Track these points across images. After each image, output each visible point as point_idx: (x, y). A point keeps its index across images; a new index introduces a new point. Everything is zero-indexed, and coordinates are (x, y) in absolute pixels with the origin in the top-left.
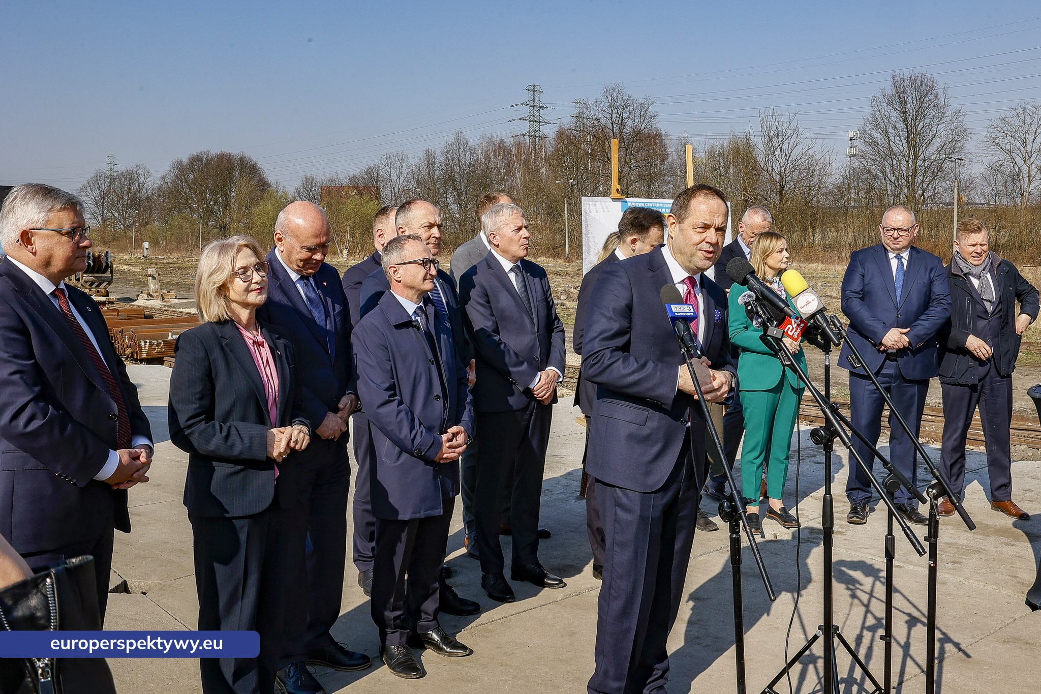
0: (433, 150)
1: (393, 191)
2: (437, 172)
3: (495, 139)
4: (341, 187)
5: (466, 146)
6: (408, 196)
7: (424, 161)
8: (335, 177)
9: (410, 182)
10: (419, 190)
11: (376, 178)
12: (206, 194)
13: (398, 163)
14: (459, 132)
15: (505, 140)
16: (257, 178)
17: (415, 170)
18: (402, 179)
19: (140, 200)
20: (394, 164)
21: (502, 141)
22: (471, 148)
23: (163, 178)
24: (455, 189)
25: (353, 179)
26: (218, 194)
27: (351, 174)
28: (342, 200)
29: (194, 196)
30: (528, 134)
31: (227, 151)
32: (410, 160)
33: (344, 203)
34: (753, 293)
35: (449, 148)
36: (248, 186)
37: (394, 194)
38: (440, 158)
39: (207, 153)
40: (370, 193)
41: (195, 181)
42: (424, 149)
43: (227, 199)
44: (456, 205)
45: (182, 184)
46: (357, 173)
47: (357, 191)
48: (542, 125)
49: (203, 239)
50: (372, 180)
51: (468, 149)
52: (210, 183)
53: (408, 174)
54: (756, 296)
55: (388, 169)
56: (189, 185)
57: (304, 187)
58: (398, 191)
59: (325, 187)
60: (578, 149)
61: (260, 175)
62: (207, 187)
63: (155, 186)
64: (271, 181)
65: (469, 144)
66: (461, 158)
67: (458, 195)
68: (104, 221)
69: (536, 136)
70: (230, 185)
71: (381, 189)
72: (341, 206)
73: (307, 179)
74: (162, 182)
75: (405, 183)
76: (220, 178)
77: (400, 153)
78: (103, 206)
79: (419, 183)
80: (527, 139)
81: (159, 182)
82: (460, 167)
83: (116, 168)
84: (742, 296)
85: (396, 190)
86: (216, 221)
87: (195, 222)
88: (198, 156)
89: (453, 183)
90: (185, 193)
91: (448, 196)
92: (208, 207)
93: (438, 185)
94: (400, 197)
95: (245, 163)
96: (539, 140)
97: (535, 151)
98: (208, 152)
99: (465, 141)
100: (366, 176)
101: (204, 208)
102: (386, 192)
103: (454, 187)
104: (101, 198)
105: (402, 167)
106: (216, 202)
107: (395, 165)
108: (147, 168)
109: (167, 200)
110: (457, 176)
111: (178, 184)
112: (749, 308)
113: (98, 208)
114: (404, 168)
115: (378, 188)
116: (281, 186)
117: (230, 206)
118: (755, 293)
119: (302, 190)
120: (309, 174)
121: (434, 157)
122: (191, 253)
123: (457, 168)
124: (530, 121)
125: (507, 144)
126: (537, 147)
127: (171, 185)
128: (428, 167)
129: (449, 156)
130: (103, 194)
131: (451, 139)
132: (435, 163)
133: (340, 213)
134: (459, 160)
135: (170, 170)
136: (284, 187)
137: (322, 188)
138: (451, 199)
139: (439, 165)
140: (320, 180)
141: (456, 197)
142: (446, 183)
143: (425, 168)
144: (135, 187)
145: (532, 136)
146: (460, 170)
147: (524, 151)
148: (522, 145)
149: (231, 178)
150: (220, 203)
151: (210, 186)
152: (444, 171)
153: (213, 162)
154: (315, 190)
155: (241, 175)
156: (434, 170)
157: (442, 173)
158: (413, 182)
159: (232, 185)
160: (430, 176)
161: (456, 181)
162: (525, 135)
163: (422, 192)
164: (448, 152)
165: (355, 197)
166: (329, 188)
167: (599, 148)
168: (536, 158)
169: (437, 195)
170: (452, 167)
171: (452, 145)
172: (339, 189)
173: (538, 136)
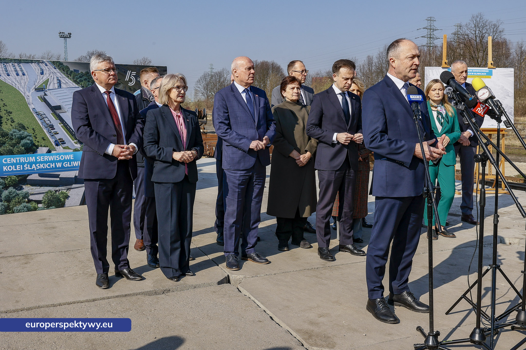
0: (372, 56)
2: (373, 68)
4: (322, 77)
7: (366, 62)
8: (319, 72)
10: (363, 78)
14: (386, 45)
16: (280, 74)
17: (362, 67)
19: (224, 86)
25: (329, 73)
26: (260, 82)
27: (328, 70)
28: (322, 84)
30: (426, 45)
31: (266, 60)
33: (324, 86)
35: (381, 55)
36: (275, 78)
38: (375, 60)
42: (367, 56)
43: (265, 85)
48: (434, 40)
60: (455, 52)
61: (282, 72)
68: (208, 97)
72: (322, 87)
76: (262, 74)
77: (354, 58)
78: (207, 89)
79: (363, 74)
80: (426, 48)
82: (386, 65)
83: (214, 71)
93: (374, 75)
95: (274, 66)
97: (430, 54)
98: (257, 61)
104: (207, 85)
108: (228, 70)
110: (384, 70)
113: (205, 91)
121: (372, 60)
124: (428, 38)
126: (431, 52)
128: (369, 65)
129: (380, 59)
130: (208, 83)
131: (382, 50)
132: (372, 63)
137: (313, 78)
139: (375, 64)
140: (312, 74)
142: (379, 74)
143: (367, 66)
144: (222, 80)
145: (428, 46)
146: (386, 67)
147: (423, 55)
148: (422, 51)
149: (267, 74)
150: (262, 87)
151: (257, 78)
152: (377, 67)
153: (259, 66)
154: (309, 79)
155: (273, 72)
156: (372, 67)
157: (376, 68)
158: (360, 74)
159: (268, 78)
160: (370, 70)
161: (384, 73)
162: (424, 46)
163: (365, 79)
164: (379, 57)
165: (329, 82)
166: (316, 78)
167: (467, 51)
168: (430, 59)
169: (373, 80)
170: (381, 65)
171: (382, 53)
172: (321, 79)
173: (432, 47)
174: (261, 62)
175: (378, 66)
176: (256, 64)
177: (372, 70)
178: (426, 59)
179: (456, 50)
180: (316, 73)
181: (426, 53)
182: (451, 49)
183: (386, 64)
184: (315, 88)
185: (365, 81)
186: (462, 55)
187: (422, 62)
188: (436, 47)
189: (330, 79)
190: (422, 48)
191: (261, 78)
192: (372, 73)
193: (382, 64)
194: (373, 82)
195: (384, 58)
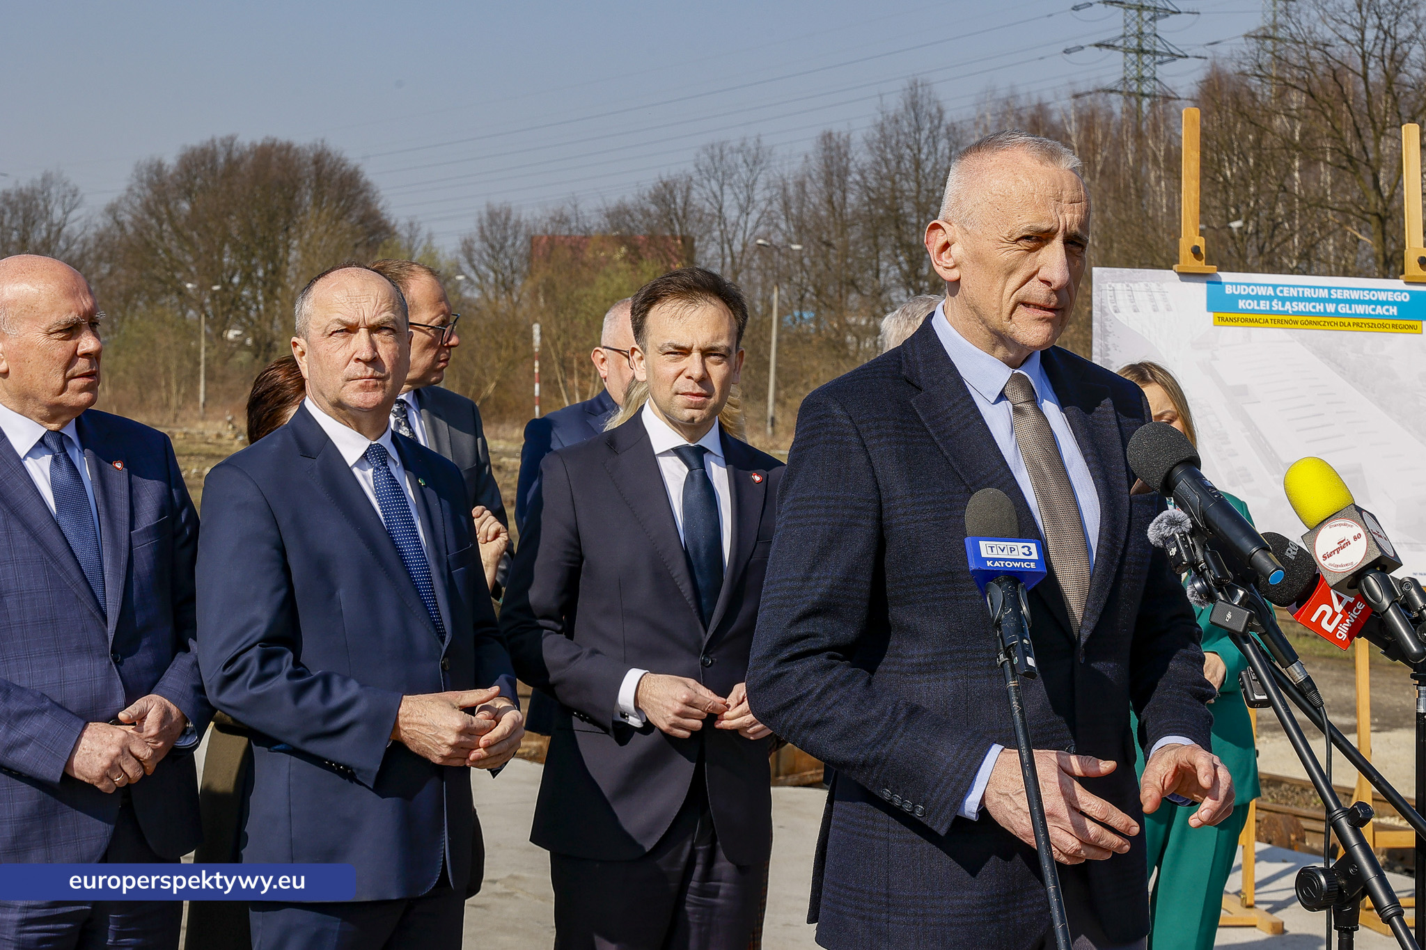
0: (844, 135)
1: (727, 251)
2: (851, 198)
3: (1023, 102)
4: (585, 237)
5: (936, 122)
6: (770, 265)
7: (816, 165)
8: (568, 210)
9: (777, 226)
10: (800, 246)
11: (680, 213)
12: (221, 254)
13: (743, 170)
14: (919, 83)
15: (1051, 107)
16: (356, 214)
17: (792, 191)
18: (755, 215)
20: (732, 175)
21: (1041, 108)
22: (952, 130)
23: (112, 210)
24: (902, 246)
25: (618, 215)
26: (253, 255)
27: (613, 201)
28: (585, 274)
29: (189, 258)
30: (1119, 89)
32: (778, 163)
33: (590, 283)
34: (1182, 513)
35: (889, 130)
36: (332, 234)
37: (729, 260)
38: (861, 157)
39: (229, 142)
40: (665, 255)
41: (194, 220)
43: (275, 272)
44: (903, 291)
45: (161, 225)
46: (630, 199)
47: (630, 247)
49: (210, 378)
50: (671, 220)
51: (943, 130)
52: (234, 228)
53: (770, 202)
54: (1192, 523)
55: (716, 188)
56: (177, 231)
57: (483, 238)
58: (743, 252)
59: (541, 237)
60: (1261, 132)
61: (367, 203)
62: (226, 237)
63: (91, 232)
64: (397, 221)
65: (949, 117)
66: (923, 157)
67: (910, 261)
69: (1143, 95)
70: (287, 229)
71: (696, 244)
73: (493, 216)
74: (109, 221)
75: (761, 229)
76: (259, 210)
77: (751, 144)
79: (801, 228)
80: (1117, 105)
81: (102, 222)
82: (919, 184)
84: (1156, 520)
85: (737, 247)
86: (245, 330)
87: (190, 332)
88: (204, 152)
89: (897, 227)
90: (168, 251)
91: (884, 265)
92: (225, 289)
93: (855, 234)
94: (749, 268)
95: (326, 169)
96: (1153, 105)
97: (1139, 135)
98: (232, 139)
99: (934, 111)
100: (653, 209)
101: (214, 295)
102: (709, 253)
103: (899, 238)
105: (755, 181)
106: (248, 278)
107: (736, 177)
108: (71, 184)
109: (121, 272)
110: (908, 207)
111: (149, 228)
112: (1173, 552)
114: (761, 184)
115: (688, 241)
116: (423, 234)
117: (283, 287)
118: (1190, 516)
119: (478, 245)
120: (498, 201)
121: (846, 154)
122: (176, 416)
123: (908, 186)
124: (1126, 51)
125: (1056, 118)
126: (1144, 127)
127: (130, 230)
128: (828, 183)
129: (888, 150)
131: (895, 103)
132: (847, 171)
133: (577, 312)
134: (918, 164)
135: (130, 190)
136: (430, 237)
137: (533, 241)
138: (892, 273)
139: (858, 179)
140: (529, 218)
141: (905, 267)
142: (877, 228)
143: (821, 184)
145: (1130, 94)
146: (919, 192)
147: (1105, 136)
148: (1101, 119)
149: (289, 212)
150: (259, 279)
151: (235, 233)
152: (872, 195)
153: (242, 168)
154: (513, 245)
155: (318, 203)
156: (844, 192)
157: (866, 199)
158: (783, 226)
159: (292, 230)
160: (833, 208)
161: (905, 223)
162: (1111, 91)
163: (809, 252)
164: (884, 140)
165: (621, 265)
166: (552, 239)
167: (1324, 127)
168: (1141, 158)
169: (850, 261)
170: (894, 182)
171: (897, 121)
172: (577, 244)
173: (1148, 96)
174: (253, 145)
175: (879, 189)
176: (229, 153)
177: (843, 206)
178: (1117, 163)
179: (1270, 120)
180: (552, 214)
181: (1119, 131)
182: (1243, 114)
183: (917, 177)
184: (547, 293)
185: (806, 261)
186: (1296, 147)
187: (1102, 172)
188: (1167, 98)
189: (623, 250)
190: (1100, 100)
191: (253, 233)
192: (845, 226)
193: (897, 177)
194: (848, 266)
195: (908, 147)
